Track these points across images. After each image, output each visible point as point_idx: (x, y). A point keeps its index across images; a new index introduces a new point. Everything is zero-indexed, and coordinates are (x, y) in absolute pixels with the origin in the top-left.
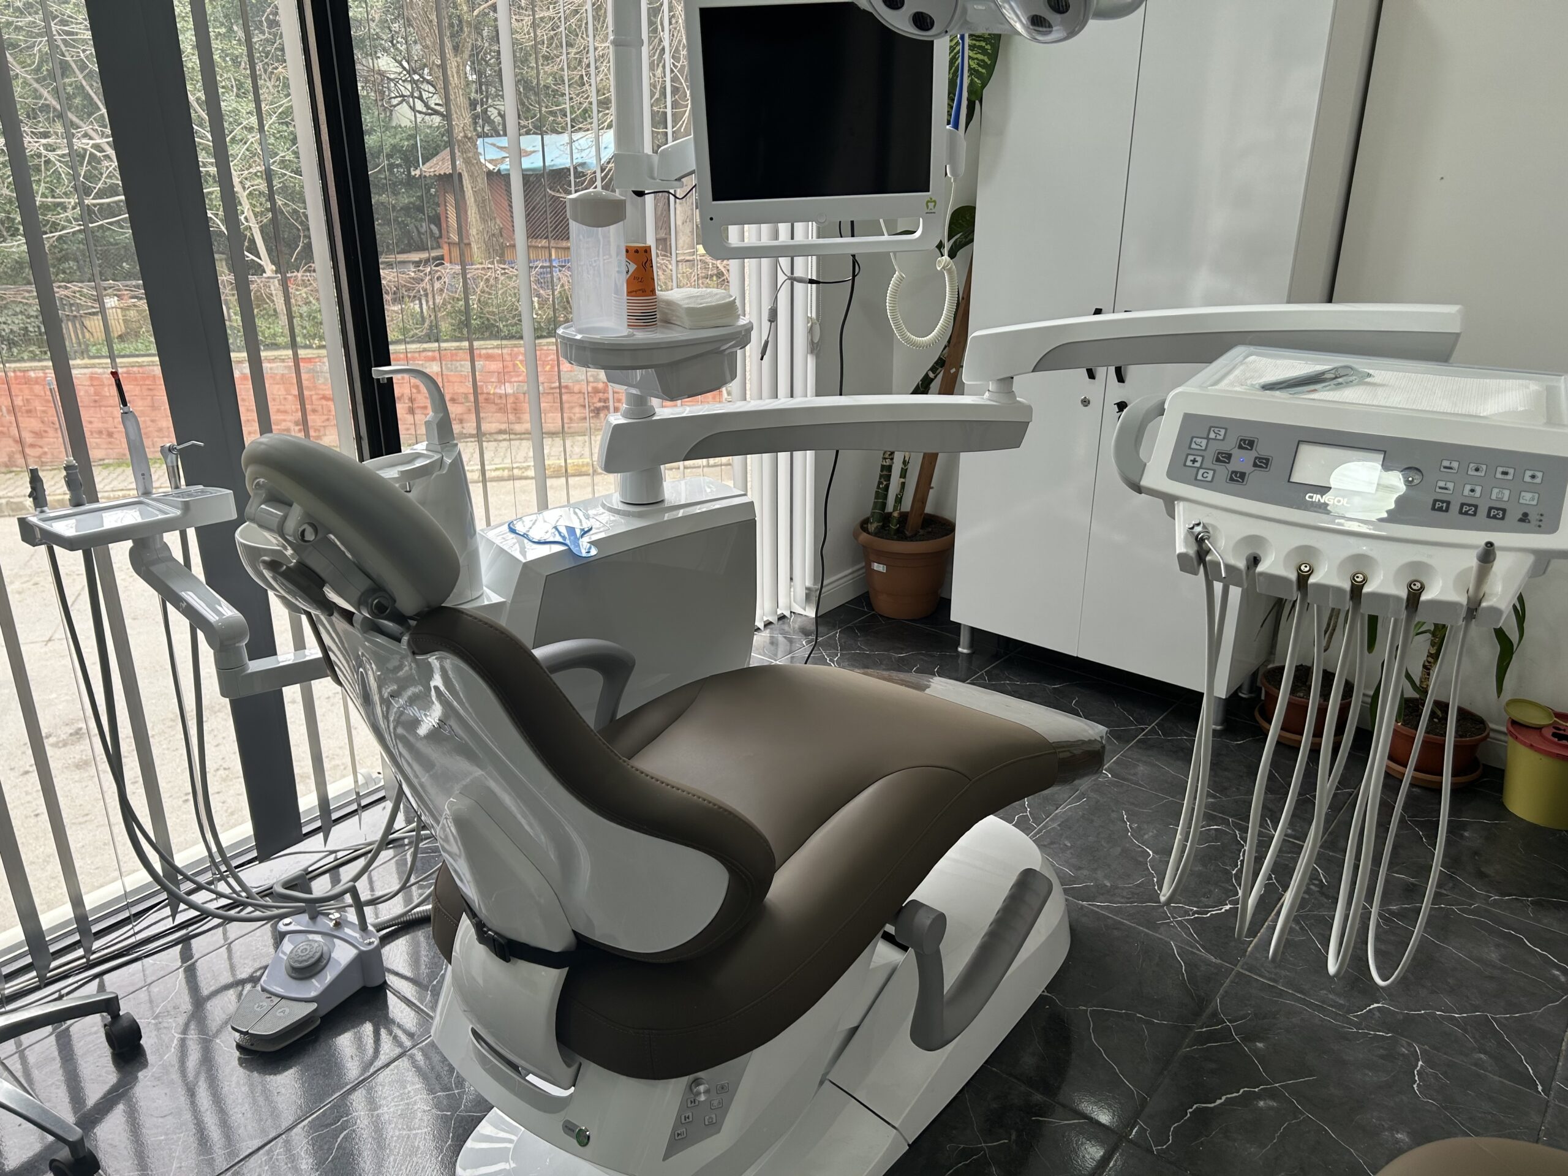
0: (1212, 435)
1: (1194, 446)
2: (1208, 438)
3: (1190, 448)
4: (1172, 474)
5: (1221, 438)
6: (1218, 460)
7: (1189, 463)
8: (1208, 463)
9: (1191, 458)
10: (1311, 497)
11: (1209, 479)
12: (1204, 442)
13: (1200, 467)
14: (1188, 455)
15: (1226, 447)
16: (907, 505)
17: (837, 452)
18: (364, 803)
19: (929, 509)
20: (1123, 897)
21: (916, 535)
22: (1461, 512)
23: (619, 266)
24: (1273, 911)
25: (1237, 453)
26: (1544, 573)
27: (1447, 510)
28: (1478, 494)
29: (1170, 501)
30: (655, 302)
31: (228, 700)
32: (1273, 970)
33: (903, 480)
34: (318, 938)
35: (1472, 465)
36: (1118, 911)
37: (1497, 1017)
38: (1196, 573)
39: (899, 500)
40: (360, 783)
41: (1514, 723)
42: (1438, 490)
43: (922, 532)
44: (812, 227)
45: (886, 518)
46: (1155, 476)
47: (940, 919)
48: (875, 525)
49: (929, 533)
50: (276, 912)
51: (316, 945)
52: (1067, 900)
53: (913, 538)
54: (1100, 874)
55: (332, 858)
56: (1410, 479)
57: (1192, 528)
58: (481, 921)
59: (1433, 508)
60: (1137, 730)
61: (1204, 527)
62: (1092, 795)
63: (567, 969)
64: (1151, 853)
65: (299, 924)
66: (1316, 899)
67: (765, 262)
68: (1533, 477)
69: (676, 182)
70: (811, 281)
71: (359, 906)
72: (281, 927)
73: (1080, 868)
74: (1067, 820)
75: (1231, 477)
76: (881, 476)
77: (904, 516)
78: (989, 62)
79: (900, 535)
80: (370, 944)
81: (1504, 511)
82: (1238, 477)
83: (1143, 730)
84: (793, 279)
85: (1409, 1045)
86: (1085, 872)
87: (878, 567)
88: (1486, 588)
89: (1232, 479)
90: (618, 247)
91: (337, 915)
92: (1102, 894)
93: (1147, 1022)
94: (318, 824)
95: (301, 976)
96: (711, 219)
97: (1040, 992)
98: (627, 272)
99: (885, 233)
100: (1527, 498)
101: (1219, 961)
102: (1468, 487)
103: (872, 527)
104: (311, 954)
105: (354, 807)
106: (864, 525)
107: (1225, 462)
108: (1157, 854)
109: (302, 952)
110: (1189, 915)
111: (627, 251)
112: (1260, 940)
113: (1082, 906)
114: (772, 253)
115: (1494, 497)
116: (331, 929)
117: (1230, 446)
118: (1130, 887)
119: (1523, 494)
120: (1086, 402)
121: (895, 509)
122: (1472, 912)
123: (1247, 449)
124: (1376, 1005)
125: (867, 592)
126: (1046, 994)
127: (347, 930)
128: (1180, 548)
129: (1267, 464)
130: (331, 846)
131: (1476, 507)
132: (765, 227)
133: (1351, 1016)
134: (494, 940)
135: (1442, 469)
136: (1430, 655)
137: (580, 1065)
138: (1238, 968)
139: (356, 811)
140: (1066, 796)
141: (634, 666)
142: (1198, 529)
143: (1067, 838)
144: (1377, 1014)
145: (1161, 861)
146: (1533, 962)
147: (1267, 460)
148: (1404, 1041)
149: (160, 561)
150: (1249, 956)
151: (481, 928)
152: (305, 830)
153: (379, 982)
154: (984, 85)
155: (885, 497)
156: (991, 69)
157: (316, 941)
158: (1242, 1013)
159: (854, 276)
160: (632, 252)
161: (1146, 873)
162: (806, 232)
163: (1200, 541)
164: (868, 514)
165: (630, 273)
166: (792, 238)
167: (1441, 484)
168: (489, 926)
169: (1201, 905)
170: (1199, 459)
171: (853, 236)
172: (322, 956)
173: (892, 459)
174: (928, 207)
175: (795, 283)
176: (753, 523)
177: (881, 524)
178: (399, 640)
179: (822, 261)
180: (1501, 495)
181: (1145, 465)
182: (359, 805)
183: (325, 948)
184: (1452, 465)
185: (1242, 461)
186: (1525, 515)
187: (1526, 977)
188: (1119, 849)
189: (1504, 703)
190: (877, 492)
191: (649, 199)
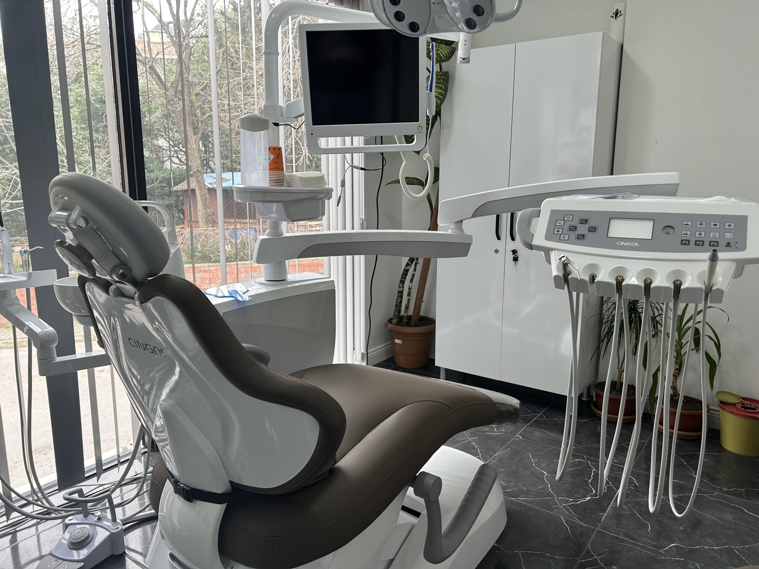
0: (566, 219)
1: (557, 224)
2: (564, 220)
3: (555, 225)
4: (547, 238)
5: (571, 219)
6: (570, 230)
7: (556, 232)
8: (565, 231)
9: (557, 230)
10: (620, 243)
11: (567, 239)
12: (562, 222)
13: (562, 234)
14: (555, 229)
15: (573, 223)
16: (411, 312)
17: (377, 256)
18: (121, 461)
19: (422, 314)
20: (533, 495)
21: (416, 325)
22: (696, 245)
23: (265, 157)
24: (612, 499)
25: (579, 226)
26: (741, 275)
27: (689, 244)
28: (703, 235)
29: (547, 251)
30: (283, 175)
31: (45, 377)
32: (616, 529)
33: (409, 297)
34: (87, 526)
35: (698, 223)
36: (531, 502)
37: (737, 548)
38: (563, 289)
39: (407, 307)
40: (120, 452)
41: (721, 402)
42: (683, 235)
43: (419, 323)
44: (362, 138)
45: (401, 318)
46: (539, 239)
47: (438, 481)
48: (396, 320)
49: (423, 324)
50: (64, 514)
51: (86, 530)
52: (504, 497)
53: (415, 325)
54: (520, 484)
55: (102, 488)
56: (668, 232)
57: (561, 259)
58: (176, 480)
59: (682, 244)
60: (532, 416)
61: (567, 257)
62: (513, 446)
63: (225, 505)
64: (545, 473)
65: (77, 520)
66: (634, 493)
67: (339, 156)
68: (730, 226)
69: (295, 119)
70: (362, 169)
71: (113, 508)
72: (67, 521)
73: (509, 482)
74: (501, 459)
75: (578, 237)
76: (398, 296)
77: (409, 318)
78: (444, 93)
79: (408, 324)
80: (117, 528)
81: (718, 242)
82: (581, 237)
83: (536, 416)
84: (353, 167)
85: (694, 564)
86: (512, 483)
87: (397, 341)
88: (714, 281)
89: (578, 238)
90: (265, 147)
91: (99, 513)
92: (522, 494)
93: (553, 558)
94: (95, 472)
95: (75, 548)
96: (312, 134)
97: (493, 544)
98: (269, 159)
99: (398, 143)
100: (728, 235)
101: (587, 525)
102: (698, 233)
103: (394, 321)
104: (82, 535)
105: (116, 462)
106: (390, 321)
107: (574, 230)
108: (549, 474)
109: (77, 534)
110: (569, 503)
111: (269, 149)
112: (607, 514)
113: (512, 500)
114: (342, 151)
115: (711, 236)
116: (96, 522)
117: (575, 223)
118: (536, 490)
119: (726, 234)
120: (496, 251)
121: (405, 312)
122: (715, 497)
123: (584, 224)
124: (673, 545)
125: (393, 357)
126: (496, 545)
127: (104, 522)
128: (555, 273)
129: (595, 230)
130: (100, 482)
131: (703, 241)
132: (339, 139)
133: (661, 551)
134: (183, 488)
135: (683, 225)
136: (676, 369)
137: (232, 567)
138: (598, 528)
139: (117, 465)
140: (499, 448)
141: (269, 360)
142: (563, 259)
143: (501, 467)
144: (674, 549)
145: (551, 477)
146: (750, 520)
147: (595, 228)
148: (690, 562)
149: (13, 305)
150: (603, 522)
151: (176, 483)
152: (86, 475)
153: (120, 552)
154: (441, 103)
155: (400, 306)
156: (444, 96)
157: (86, 528)
158: (603, 551)
159: (383, 166)
160: (272, 149)
161: (544, 483)
162: (358, 141)
163: (565, 265)
164: (391, 316)
165: (271, 160)
166: (352, 145)
167: (684, 232)
168: (181, 482)
169: (574, 497)
170: (561, 230)
171: (382, 144)
172: (88, 536)
173: (403, 288)
174: (418, 129)
175: (354, 168)
176: (334, 291)
177: (398, 320)
178: (133, 298)
179: (368, 156)
180: (714, 235)
181: (534, 234)
182: (119, 461)
183: (91, 533)
184: (688, 223)
185: (583, 229)
186: (729, 243)
187: (748, 527)
188: (529, 472)
189: (715, 393)
190: (396, 304)
191: (281, 128)
